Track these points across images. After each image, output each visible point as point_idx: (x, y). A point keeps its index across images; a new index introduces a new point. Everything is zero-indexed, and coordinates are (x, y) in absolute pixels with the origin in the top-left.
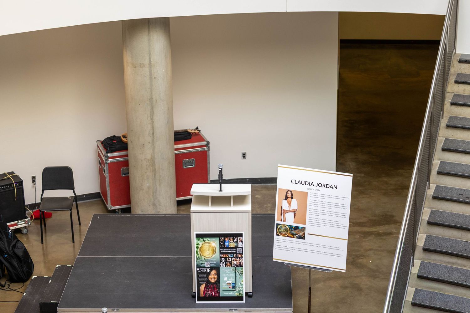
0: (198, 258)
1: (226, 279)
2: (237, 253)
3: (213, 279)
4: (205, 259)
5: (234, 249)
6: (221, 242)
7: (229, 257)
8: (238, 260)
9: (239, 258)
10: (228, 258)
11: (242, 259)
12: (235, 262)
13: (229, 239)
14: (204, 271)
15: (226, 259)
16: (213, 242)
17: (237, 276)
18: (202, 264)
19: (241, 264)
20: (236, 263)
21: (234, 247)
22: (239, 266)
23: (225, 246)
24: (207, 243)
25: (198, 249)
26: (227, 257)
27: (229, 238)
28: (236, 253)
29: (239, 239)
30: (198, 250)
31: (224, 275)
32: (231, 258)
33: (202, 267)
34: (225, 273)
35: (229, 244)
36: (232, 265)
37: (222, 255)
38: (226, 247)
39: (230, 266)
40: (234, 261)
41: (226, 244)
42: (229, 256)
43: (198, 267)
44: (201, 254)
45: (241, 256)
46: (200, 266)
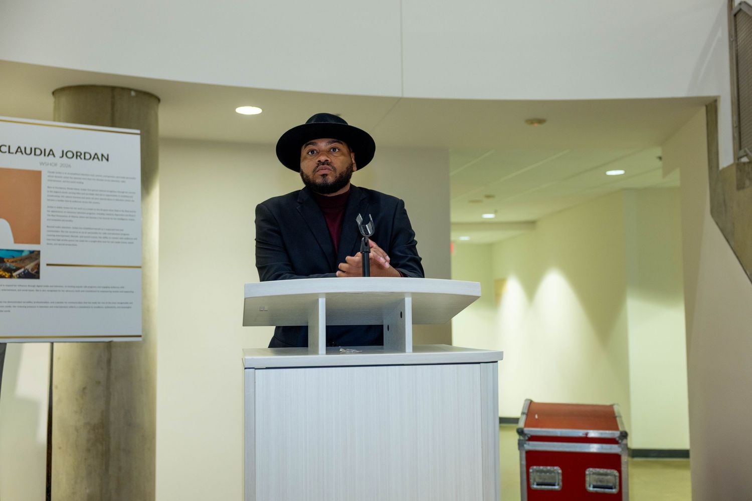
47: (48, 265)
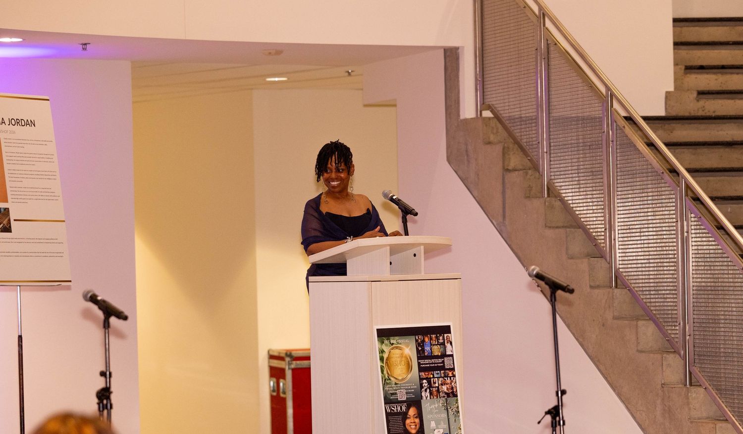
0: (386, 382)
1: (433, 424)
2: (446, 367)
3: (413, 427)
4: (396, 384)
5: (440, 360)
6: (419, 345)
7: (434, 377)
8: (449, 382)
9: (450, 379)
10: (432, 379)
11: (454, 381)
12: (443, 387)
13: (431, 339)
14: (397, 409)
15: (429, 382)
16: (406, 346)
17: (450, 417)
18: (392, 394)
19: (455, 390)
20: (446, 390)
21: (439, 354)
22: (451, 395)
23: (426, 354)
24: (397, 348)
25: (383, 363)
26: (430, 378)
27: (430, 336)
28: (443, 368)
29: (445, 338)
30: (384, 365)
31: (429, 416)
32: (437, 379)
33: (394, 401)
34: (431, 412)
35: (431, 349)
36: (441, 394)
37: (423, 374)
38: (427, 356)
39: (437, 397)
40: (442, 385)
41: (427, 348)
42: (433, 375)
43: (388, 401)
44: (389, 372)
45: (453, 373)
46: (391, 400)
47: (15, 220)
